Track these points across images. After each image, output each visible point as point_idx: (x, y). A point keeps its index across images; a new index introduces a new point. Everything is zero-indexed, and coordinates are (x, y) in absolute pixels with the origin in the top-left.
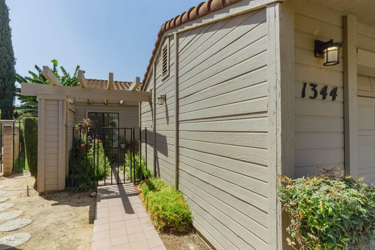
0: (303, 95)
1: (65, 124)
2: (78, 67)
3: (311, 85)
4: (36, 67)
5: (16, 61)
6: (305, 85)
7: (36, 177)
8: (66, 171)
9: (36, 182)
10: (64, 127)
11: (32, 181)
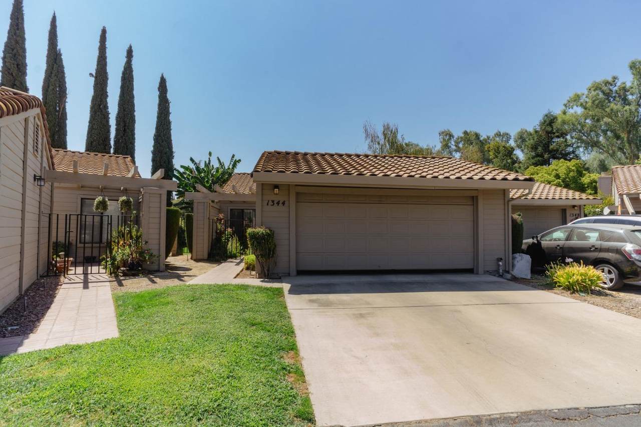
0: (268, 204)
1: (208, 216)
2: (233, 156)
3: (272, 201)
4: (192, 160)
5: (174, 154)
6: (269, 201)
7: (192, 254)
8: (208, 247)
9: (192, 256)
10: (208, 220)
11: (190, 256)
